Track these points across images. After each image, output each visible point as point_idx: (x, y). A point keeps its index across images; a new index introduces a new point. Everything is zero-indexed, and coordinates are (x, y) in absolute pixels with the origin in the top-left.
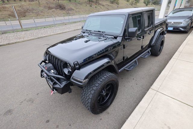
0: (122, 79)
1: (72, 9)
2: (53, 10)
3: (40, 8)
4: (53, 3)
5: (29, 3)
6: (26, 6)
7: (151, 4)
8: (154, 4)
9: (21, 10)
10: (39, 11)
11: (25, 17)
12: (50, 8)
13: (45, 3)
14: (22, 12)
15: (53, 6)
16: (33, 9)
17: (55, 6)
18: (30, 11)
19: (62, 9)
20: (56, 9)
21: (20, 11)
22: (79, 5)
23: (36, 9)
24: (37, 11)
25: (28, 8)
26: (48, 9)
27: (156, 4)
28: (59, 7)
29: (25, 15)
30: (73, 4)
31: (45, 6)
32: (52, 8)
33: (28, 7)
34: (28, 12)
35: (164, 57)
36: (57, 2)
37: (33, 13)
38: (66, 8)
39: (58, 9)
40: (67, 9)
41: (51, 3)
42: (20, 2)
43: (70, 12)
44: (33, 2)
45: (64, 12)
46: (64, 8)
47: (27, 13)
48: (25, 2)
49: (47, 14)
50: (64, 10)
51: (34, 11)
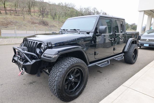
0: (94, 78)
1: (54, 26)
2: (36, 25)
3: (24, 22)
4: (37, 19)
5: (14, 16)
6: (10, 19)
7: (130, 29)
8: (133, 29)
9: (5, 21)
10: (22, 25)
11: (6, 28)
12: (33, 23)
13: (30, 19)
14: (5, 23)
15: (37, 21)
16: (17, 22)
17: (39, 22)
18: (13, 23)
19: (45, 25)
20: (39, 24)
21: (3, 22)
22: (62, 23)
23: (19, 22)
24: (20, 24)
25: (12, 21)
26: (32, 24)
27: (135, 29)
28: (42, 23)
29: (7, 26)
30: (56, 22)
31: (29, 21)
32: (35, 23)
33: (13, 19)
34: (11, 24)
35: (139, 65)
36: (42, 18)
37: (16, 25)
38: (49, 24)
39: (41, 24)
40: (49, 26)
41: (36, 19)
42: (6, 15)
43: (52, 28)
44: (18, 17)
45: (46, 27)
46: (47, 24)
47: (9, 25)
48: (11, 16)
49: (29, 28)
50: (47, 26)
51: (17, 24)
